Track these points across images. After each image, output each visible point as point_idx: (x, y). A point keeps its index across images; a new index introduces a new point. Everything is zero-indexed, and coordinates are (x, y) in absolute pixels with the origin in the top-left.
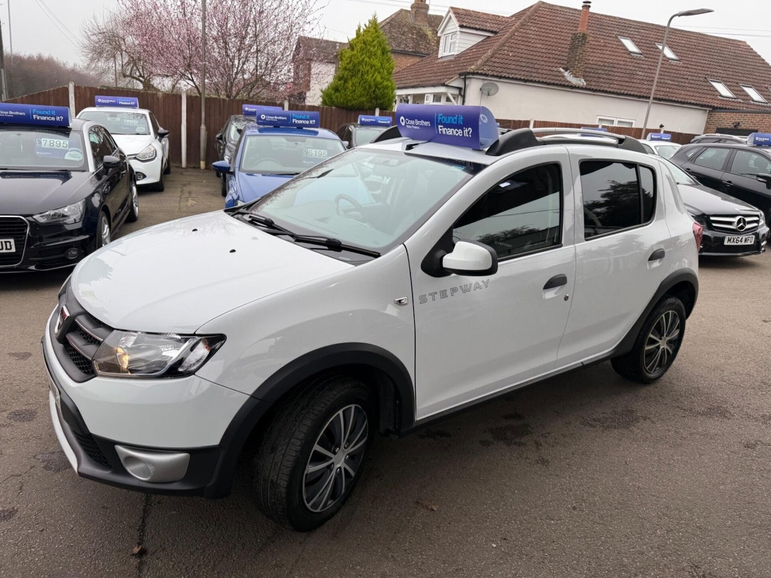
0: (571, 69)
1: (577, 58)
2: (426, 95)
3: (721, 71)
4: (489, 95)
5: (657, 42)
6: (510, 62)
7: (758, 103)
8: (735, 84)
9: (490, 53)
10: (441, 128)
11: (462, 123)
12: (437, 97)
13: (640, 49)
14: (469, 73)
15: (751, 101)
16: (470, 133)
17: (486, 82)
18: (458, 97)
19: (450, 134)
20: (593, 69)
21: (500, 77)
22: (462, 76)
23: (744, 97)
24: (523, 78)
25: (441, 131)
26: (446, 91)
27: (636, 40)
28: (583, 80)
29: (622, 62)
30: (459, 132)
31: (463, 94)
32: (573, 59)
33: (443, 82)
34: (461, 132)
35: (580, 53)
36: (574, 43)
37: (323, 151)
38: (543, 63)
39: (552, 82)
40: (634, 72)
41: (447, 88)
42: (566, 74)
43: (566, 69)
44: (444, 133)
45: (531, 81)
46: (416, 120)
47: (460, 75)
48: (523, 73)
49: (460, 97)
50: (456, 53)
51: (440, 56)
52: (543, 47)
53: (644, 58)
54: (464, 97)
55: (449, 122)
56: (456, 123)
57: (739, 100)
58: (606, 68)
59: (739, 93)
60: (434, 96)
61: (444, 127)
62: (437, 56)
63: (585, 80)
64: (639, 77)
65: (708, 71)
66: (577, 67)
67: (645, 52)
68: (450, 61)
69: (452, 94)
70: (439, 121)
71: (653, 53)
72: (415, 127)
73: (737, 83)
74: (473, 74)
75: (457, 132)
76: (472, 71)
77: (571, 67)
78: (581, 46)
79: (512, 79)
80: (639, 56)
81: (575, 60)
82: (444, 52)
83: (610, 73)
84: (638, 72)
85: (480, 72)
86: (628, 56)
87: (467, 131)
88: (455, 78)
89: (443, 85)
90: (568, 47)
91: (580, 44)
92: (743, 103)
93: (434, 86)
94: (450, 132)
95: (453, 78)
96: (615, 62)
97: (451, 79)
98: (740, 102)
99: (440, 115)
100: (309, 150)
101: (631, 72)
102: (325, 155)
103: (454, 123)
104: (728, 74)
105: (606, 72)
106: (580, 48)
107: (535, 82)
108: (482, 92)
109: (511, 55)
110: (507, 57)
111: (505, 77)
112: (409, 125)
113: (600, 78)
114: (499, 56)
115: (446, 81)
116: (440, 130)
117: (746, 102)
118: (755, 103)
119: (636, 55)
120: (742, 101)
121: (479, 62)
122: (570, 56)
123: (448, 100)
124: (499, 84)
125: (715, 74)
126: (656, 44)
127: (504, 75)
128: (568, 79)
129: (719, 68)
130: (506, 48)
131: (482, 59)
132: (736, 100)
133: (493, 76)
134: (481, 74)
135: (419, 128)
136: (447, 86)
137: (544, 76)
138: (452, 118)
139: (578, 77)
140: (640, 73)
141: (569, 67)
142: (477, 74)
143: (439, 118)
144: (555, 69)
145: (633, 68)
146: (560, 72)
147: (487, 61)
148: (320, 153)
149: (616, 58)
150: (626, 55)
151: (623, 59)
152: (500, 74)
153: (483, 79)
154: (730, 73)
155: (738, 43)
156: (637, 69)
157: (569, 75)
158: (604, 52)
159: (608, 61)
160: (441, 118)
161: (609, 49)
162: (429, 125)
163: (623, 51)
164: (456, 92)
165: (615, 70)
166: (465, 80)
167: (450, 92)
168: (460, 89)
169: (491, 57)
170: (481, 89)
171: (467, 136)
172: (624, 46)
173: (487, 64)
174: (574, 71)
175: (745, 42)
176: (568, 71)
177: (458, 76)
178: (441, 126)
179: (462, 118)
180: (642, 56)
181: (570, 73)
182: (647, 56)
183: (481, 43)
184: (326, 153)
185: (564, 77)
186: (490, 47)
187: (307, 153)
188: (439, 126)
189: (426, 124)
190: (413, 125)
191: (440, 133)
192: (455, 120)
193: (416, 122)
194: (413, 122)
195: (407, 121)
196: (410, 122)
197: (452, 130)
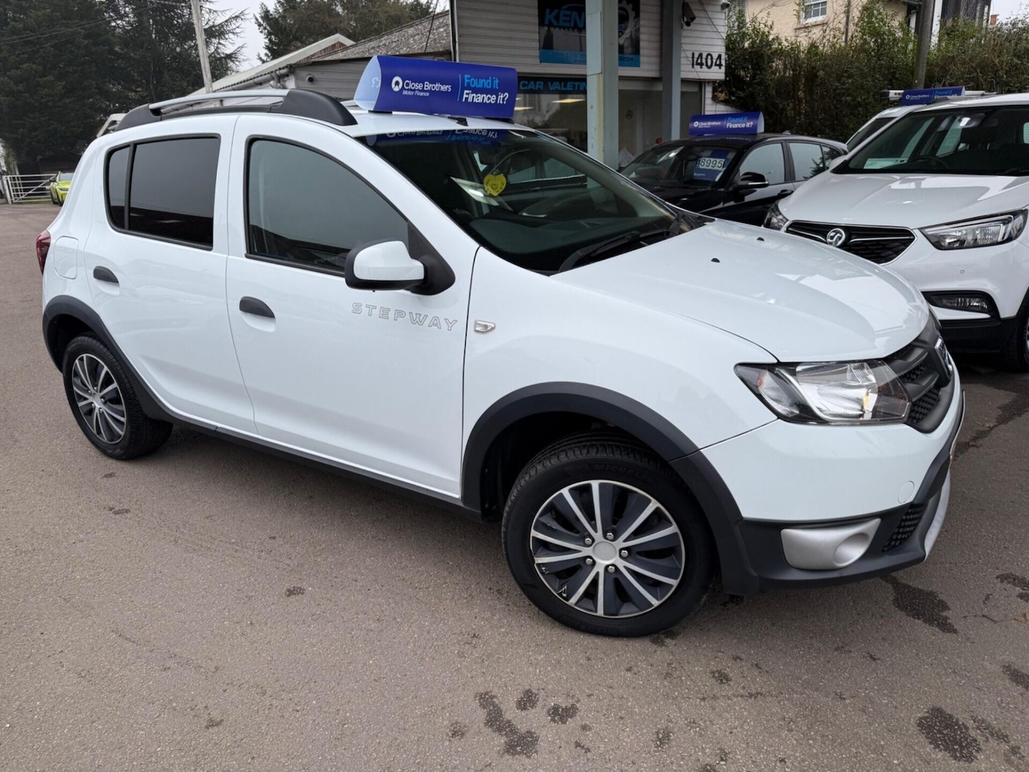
10: (467, 94)
11: (497, 88)
16: (506, 99)
19: (479, 101)
25: (467, 99)
30: (492, 99)
34: (496, 98)
44: (470, 100)
46: (426, 83)
55: (480, 86)
56: (490, 87)
61: (472, 93)
70: (466, 85)
72: (422, 94)
75: (489, 99)
87: (502, 96)
94: (479, 98)
99: (467, 76)
103: (488, 87)
112: (408, 90)
116: (465, 96)
135: (428, 94)
138: (484, 80)
143: (466, 81)
160: (468, 81)
162: (450, 90)
171: (501, 102)
178: (468, 92)
179: (497, 81)
188: (466, 92)
189: (444, 88)
190: (418, 90)
191: (464, 100)
192: (489, 84)
193: (425, 86)
194: (420, 86)
195: (408, 85)
196: (413, 86)
197: (483, 96)
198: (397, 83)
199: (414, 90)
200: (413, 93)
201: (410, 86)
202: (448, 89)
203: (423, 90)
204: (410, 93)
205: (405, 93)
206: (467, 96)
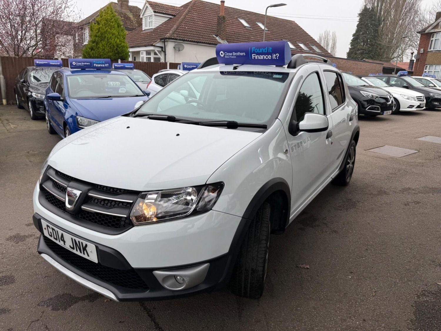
0: (220, 35)
1: (222, 30)
2: (141, 52)
3: (287, 36)
4: (179, 51)
5: (257, 21)
6: (187, 32)
7: (306, 51)
8: (294, 42)
9: (175, 27)
10: (254, 56)
11: (271, 52)
12: (148, 53)
13: (250, 25)
14: (166, 38)
15: (303, 50)
16: (277, 57)
17: (176, 43)
18: (161, 53)
19: (261, 58)
20: (230, 35)
21: (184, 40)
22: (162, 40)
23: (299, 49)
24: (196, 41)
25: (254, 58)
26: (154, 49)
27: (247, 20)
28: (226, 41)
29: (242, 32)
30: (269, 57)
31: (164, 50)
32: (220, 30)
33: (152, 44)
34: (271, 57)
35: (223, 27)
36: (219, 21)
37: (117, 83)
38: (204, 32)
39: (211, 43)
40: (249, 37)
41: (154, 47)
42: (217, 38)
43: (217, 36)
44: (256, 58)
45: (201, 42)
47: (161, 39)
48: (195, 38)
49: (162, 52)
50: (153, 27)
51: (143, 29)
52: (202, 23)
53: (252, 30)
54: (165, 52)
55: (261, 51)
56: (266, 51)
57: (298, 50)
58: (236, 35)
59: (297, 46)
60: (146, 52)
61: (257, 55)
62: (142, 29)
63: (227, 41)
64: (253, 39)
65: (282, 36)
66: (223, 34)
67: (252, 26)
68: (151, 32)
69: (158, 51)
70: (252, 52)
71: (255, 27)
72: (233, 57)
73: (295, 42)
74: (169, 39)
75: (267, 57)
76: (168, 37)
77: (220, 34)
78: (223, 23)
79: (190, 41)
80: (250, 28)
81: (221, 30)
82: (146, 27)
83: (239, 37)
84: (251, 37)
85: (172, 37)
86: (245, 29)
87: (275, 55)
88: (158, 41)
89: (152, 45)
90: (216, 24)
91: (222, 22)
92: (300, 51)
93: (145, 46)
94: (261, 57)
95: (157, 41)
96: (239, 31)
97: (156, 42)
98: (299, 51)
99: (253, 48)
100: (108, 82)
101: (248, 37)
102: (119, 85)
103: (265, 52)
104: (291, 37)
105: (237, 37)
106: (222, 24)
107: (203, 43)
108: (175, 49)
109: (187, 28)
110: (185, 29)
111: (186, 41)
112: (227, 56)
113: (234, 40)
114: (181, 29)
115: (153, 43)
117: (301, 51)
118: (305, 51)
119: (248, 28)
120: (299, 50)
121: (171, 32)
122: (218, 28)
123: (155, 54)
124: (183, 44)
125: (285, 37)
126: (256, 22)
127: (186, 39)
128: (219, 41)
129: (286, 34)
130: (183, 24)
131: (172, 30)
132: (297, 50)
133: (180, 40)
134: (173, 39)
135: (235, 57)
136: (154, 46)
137: (207, 40)
138: (263, 49)
139: (224, 40)
140: (252, 37)
141: (218, 34)
142: (171, 39)
143: (253, 50)
144: (211, 36)
145: (249, 35)
146: (214, 37)
147: (175, 31)
148: (116, 84)
149: (240, 29)
150: (244, 28)
151: (243, 30)
152: (183, 39)
153: (175, 42)
154: (292, 37)
155: (292, 22)
156: (250, 35)
157: (219, 39)
158: (233, 26)
159: (236, 31)
160: (254, 50)
161: (235, 25)
162: (245, 55)
163: (241, 26)
164: (160, 49)
165: (240, 36)
166: (164, 42)
167: (157, 50)
168: (162, 47)
169: (177, 29)
170: (174, 48)
171: (275, 58)
172: (241, 23)
173: (175, 33)
174: (222, 37)
175: (294, 22)
176: (218, 37)
177: (160, 40)
178: (254, 55)
179: (271, 49)
180: (251, 29)
181: (219, 38)
182: (254, 28)
183: (167, 22)
184: (120, 84)
185: (216, 40)
186: (174, 24)
187: (107, 84)
188: (253, 55)
189: (242, 54)
190: (231, 55)
191: (253, 58)
192: (265, 50)
193: (233, 54)
194: (231, 54)
195: (226, 54)
196: (228, 54)
197: (263, 56)
198: (222, 54)
199: (229, 56)
200: (229, 57)
201: (227, 54)
202: (244, 54)
203: (233, 56)
204: (228, 57)
205: (226, 57)
206: (254, 57)
